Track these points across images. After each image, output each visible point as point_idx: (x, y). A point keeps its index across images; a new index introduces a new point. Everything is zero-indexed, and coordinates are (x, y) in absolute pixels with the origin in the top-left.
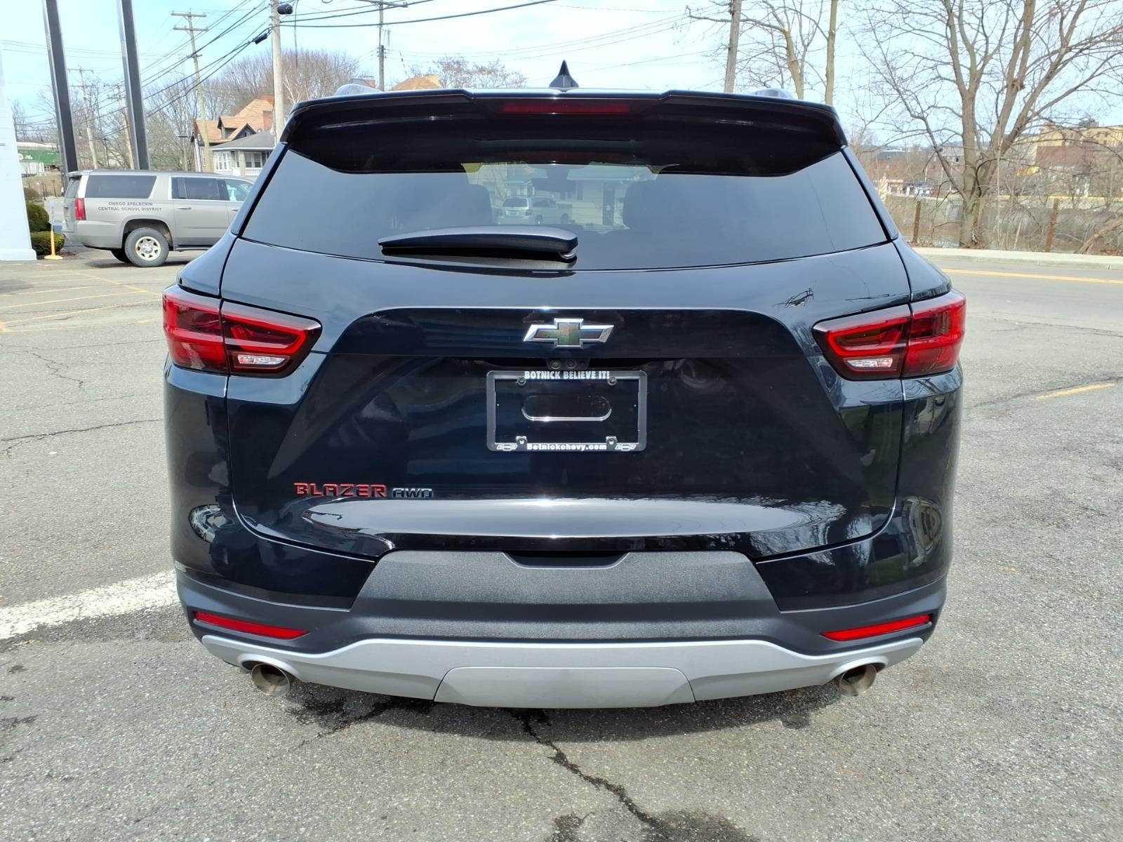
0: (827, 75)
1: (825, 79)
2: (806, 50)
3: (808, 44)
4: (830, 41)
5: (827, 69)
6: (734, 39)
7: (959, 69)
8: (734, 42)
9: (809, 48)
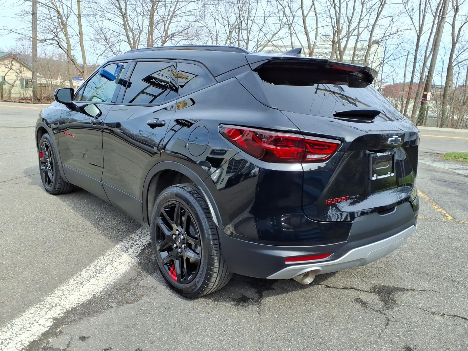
0: (79, 33)
1: (79, 34)
2: (67, 20)
3: (68, 18)
4: (79, 19)
5: (79, 30)
6: (34, 10)
7: (129, 38)
8: (35, 11)
9: (68, 20)
